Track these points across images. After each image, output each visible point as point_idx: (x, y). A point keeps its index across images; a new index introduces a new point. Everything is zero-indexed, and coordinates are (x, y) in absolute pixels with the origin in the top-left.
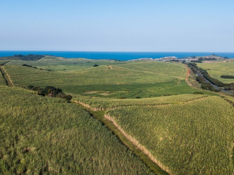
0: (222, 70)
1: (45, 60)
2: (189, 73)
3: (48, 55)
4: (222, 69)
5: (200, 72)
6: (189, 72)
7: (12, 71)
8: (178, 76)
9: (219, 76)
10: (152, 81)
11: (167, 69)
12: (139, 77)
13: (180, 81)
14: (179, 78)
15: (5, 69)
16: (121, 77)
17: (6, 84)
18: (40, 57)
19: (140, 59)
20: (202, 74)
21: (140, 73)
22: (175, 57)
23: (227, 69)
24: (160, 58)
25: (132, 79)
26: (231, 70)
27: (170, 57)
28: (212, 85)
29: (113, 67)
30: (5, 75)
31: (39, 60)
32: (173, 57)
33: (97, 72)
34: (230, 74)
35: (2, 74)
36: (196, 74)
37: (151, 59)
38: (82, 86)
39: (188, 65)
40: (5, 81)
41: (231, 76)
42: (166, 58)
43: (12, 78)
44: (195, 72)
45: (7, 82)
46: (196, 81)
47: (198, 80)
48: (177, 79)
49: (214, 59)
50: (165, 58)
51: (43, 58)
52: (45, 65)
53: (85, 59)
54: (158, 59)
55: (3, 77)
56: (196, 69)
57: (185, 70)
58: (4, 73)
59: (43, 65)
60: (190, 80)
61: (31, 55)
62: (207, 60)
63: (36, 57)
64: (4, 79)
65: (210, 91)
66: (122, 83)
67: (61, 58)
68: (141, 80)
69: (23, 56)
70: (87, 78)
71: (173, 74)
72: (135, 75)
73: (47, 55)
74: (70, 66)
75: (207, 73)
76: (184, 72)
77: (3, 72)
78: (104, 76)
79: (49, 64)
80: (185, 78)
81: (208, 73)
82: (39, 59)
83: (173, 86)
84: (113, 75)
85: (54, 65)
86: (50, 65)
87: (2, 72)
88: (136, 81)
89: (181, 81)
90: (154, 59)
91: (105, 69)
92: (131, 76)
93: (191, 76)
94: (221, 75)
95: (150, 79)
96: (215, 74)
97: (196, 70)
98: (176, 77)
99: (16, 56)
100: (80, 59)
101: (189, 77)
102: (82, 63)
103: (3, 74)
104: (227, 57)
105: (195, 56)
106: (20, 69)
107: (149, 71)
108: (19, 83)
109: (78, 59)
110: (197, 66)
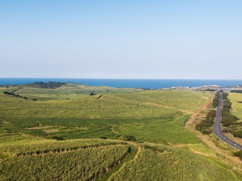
1: (64, 88)
3: (71, 83)
6: (207, 105)
12: (127, 109)
13: (183, 116)
14: (185, 113)
16: (104, 109)
18: (60, 85)
19: (173, 88)
21: (133, 104)
22: (217, 86)
24: (198, 87)
25: (115, 112)
31: (58, 88)
32: (215, 86)
36: (214, 108)
37: (187, 87)
44: (215, 105)
46: (205, 117)
48: (181, 114)
50: (204, 86)
51: (63, 86)
52: (55, 93)
54: (195, 88)
57: (203, 102)
60: (198, 116)
61: (51, 82)
63: (57, 85)
66: (98, 117)
67: (83, 86)
69: (44, 83)
70: (61, 109)
78: (82, 107)
80: (193, 113)
86: (61, 93)
90: (190, 87)
92: (118, 108)
93: (206, 111)
99: (36, 83)
101: (202, 112)
102: (101, 92)
110: (227, 97)
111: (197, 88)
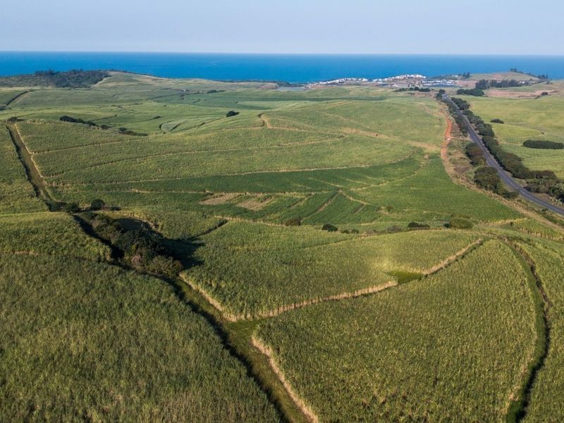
0: (530, 120)
1: (110, 85)
2: (451, 133)
3: (116, 71)
4: (528, 118)
5: (476, 129)
6: (449, 130)
7: (38, 138)
8: (424, 140)
9: (521, 141)
10: (362, 160)
11: (399, 121)
12: (333, 148)
13: (426, 157)
14: (425, 149)
15: (22, 135)
16: (290, 149)
17: (27, 176)
18: (97, 77)
19: (337, 81)
20: (480, 134)
21: (335, 136)
22: (420, 76)
23: (541, 119)
24: (386, 79)
25: (316, 156)
26: (549, 121)
27: (408, 76)
28: (500, 170)
29: (272, 122)
30: (22, 151)
31: (95, 85)
32: (417, 76)
33: (235, 137)
34: (546, 137)
35: (15, 149)
36: (466, 136)
37: (364, 80)
38: (200, 179)
39: (450, 107)
40: (25, 169)
41: (548, 141)
42: (400, 80)
43: (41, 161)
44: (464, 129)
45: (28, 171)
46: (465, 156)
47: (469, 155)
48: (420, 151)
49: (513, 84)
50: (398, 77)
51: (105, 79)
53: (204, 81)
54: (380, 81)
55: (19, 158)
56: (467, 119)
57: (441, 124)
58: (19, 145)
59: (107, 102)
60: (450, 154)
61: (75, 72)
62: (497, 87)
63: (89, 77)
64: (22, 161)
65: (494, 192)
66: (294, 168)
67: (147, 79)
68: (338, 159)
70: (213, 154)
71: (413, 134)
72: (322, 144)
73: (113, 70)
74: (170, 106)
75: (492, 134)
76: (439, 131)
77: (17, 142)
78: (250, 148)
79: (121, 98)
80: (438, 149)
81: (495, 133)
82: (96, 83)
83: (411, 173)
84: (271, 145)
85: (131, 101)
86: (122, 101)
87: (15, 144)
88: (326, 162)
89: (430, 158)
90: (370, 80)
91: (254, 128)
92: (313, 145)
93: (455, 143)
94: (525, 138)
95: (357, 156)
96: (510, 134)
97: (469, 121)
98: (419, 145)
99: (39, 74)
100: (192, 83)
101: (450, 145)
102: (198, 93)
103: (18, 149)
104: (545, 75)
105: (469, 73)
106: (56, 130)
107: (357, 127)
108: (56, 174)
109: (189, 82)
110: (470, 110)
111: (384, 81)
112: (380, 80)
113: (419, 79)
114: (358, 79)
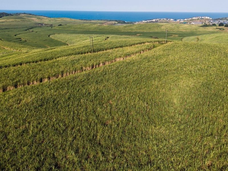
19: (154, 20)
24: (186, 19)
32: (206, 18)
37: (171, 20)
42: (195, 20)
50: (194, 18)
90: (176, 20)
112: (182, 20)
113: (208, 19)
114: (167, 19)
